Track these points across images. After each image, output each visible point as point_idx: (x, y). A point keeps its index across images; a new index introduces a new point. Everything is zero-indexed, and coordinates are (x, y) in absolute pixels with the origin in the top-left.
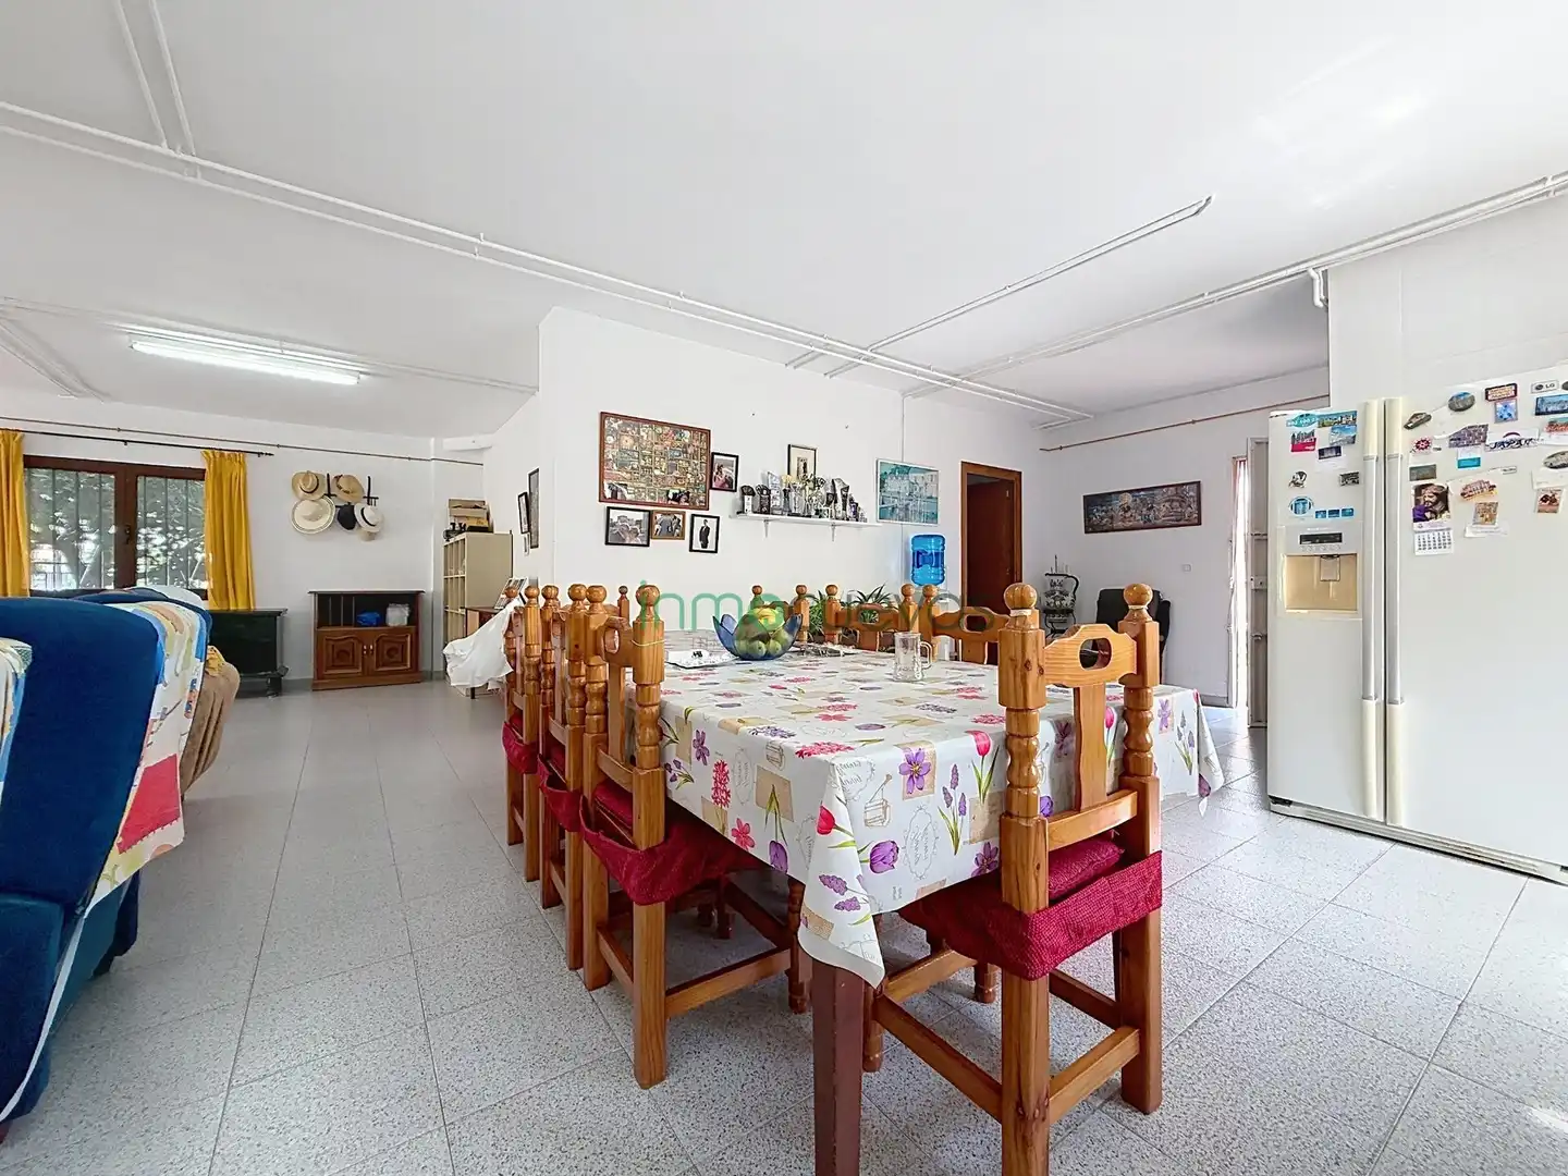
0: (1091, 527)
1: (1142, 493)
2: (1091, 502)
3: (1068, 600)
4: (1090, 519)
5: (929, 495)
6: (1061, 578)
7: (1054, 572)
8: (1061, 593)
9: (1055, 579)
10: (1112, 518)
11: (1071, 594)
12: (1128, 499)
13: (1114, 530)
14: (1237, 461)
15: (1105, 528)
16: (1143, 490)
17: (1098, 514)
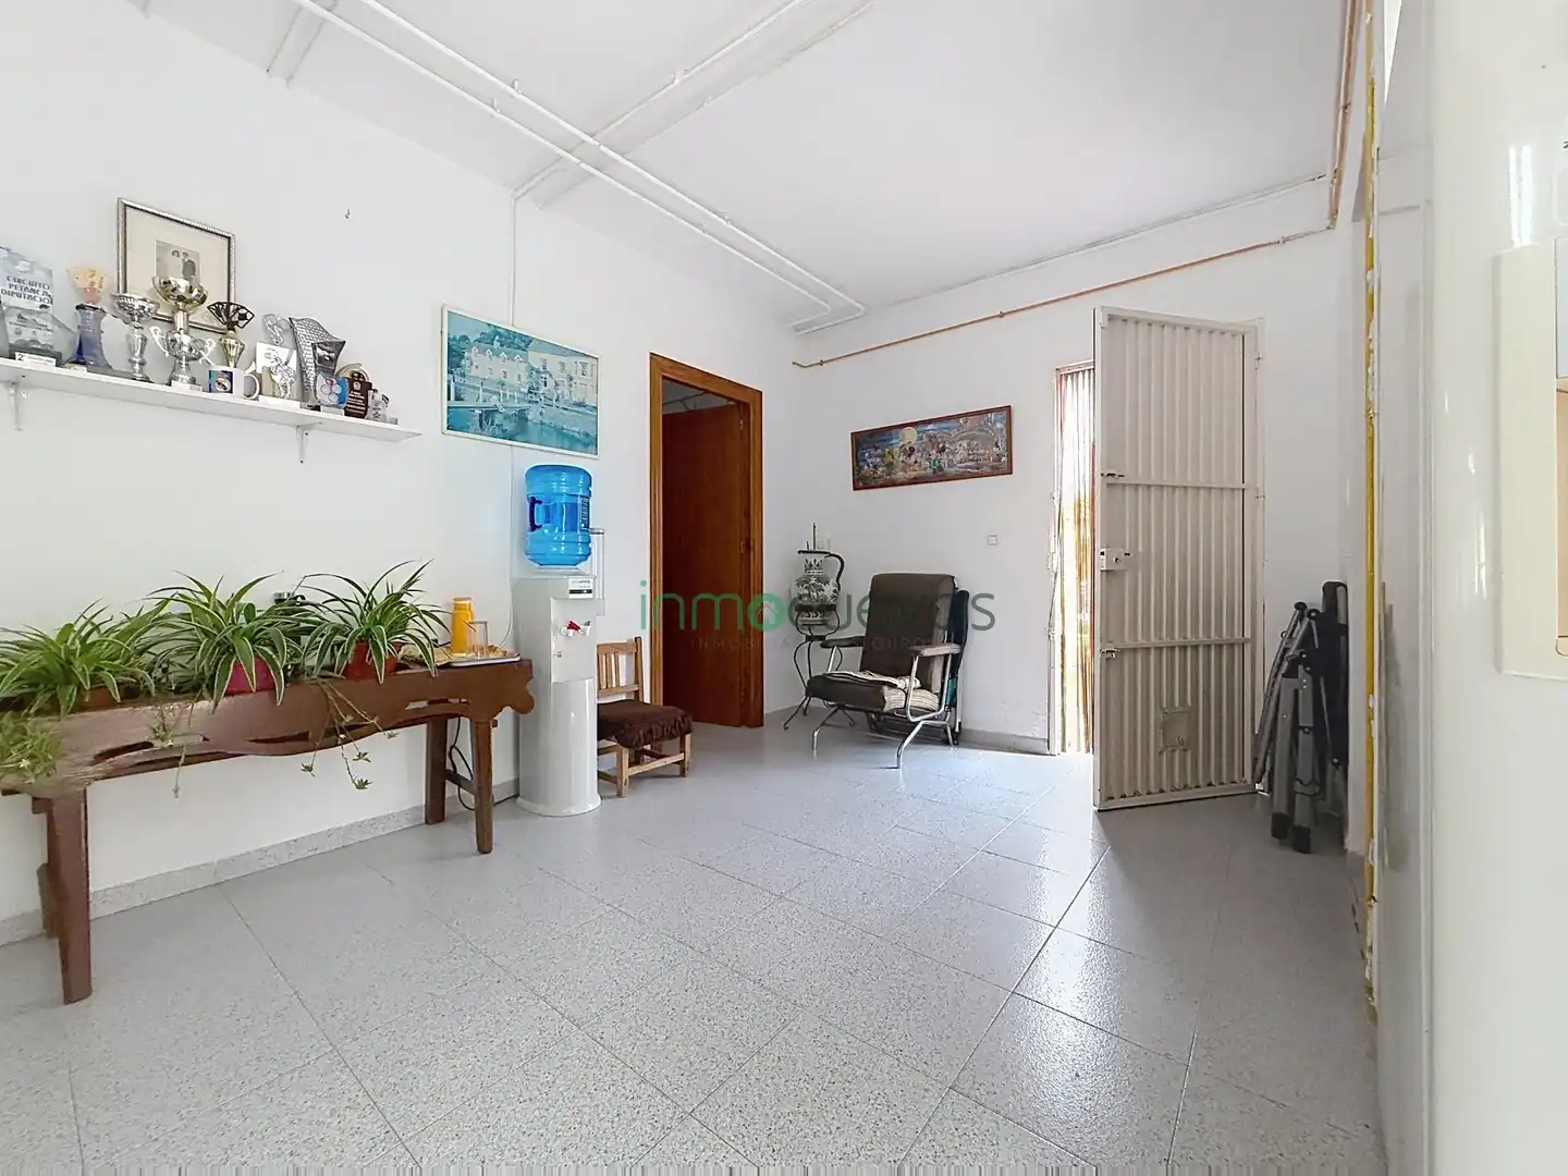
0: (862, 481)
1: (930, 427)
2: (864, 442)
3: (829, 590)
4: (861, 468)
5: (575, 399)
6: (819, 558)
7: (811, 548)
8: (818, 580)
9: (811, 558)
10: (890, 465)
11: (833, 581)
12: (910, 436)
13: (894, 484)
14: (1065, 375)
15: (880, 482)
16: (930, 422)
17: (872, 458)
